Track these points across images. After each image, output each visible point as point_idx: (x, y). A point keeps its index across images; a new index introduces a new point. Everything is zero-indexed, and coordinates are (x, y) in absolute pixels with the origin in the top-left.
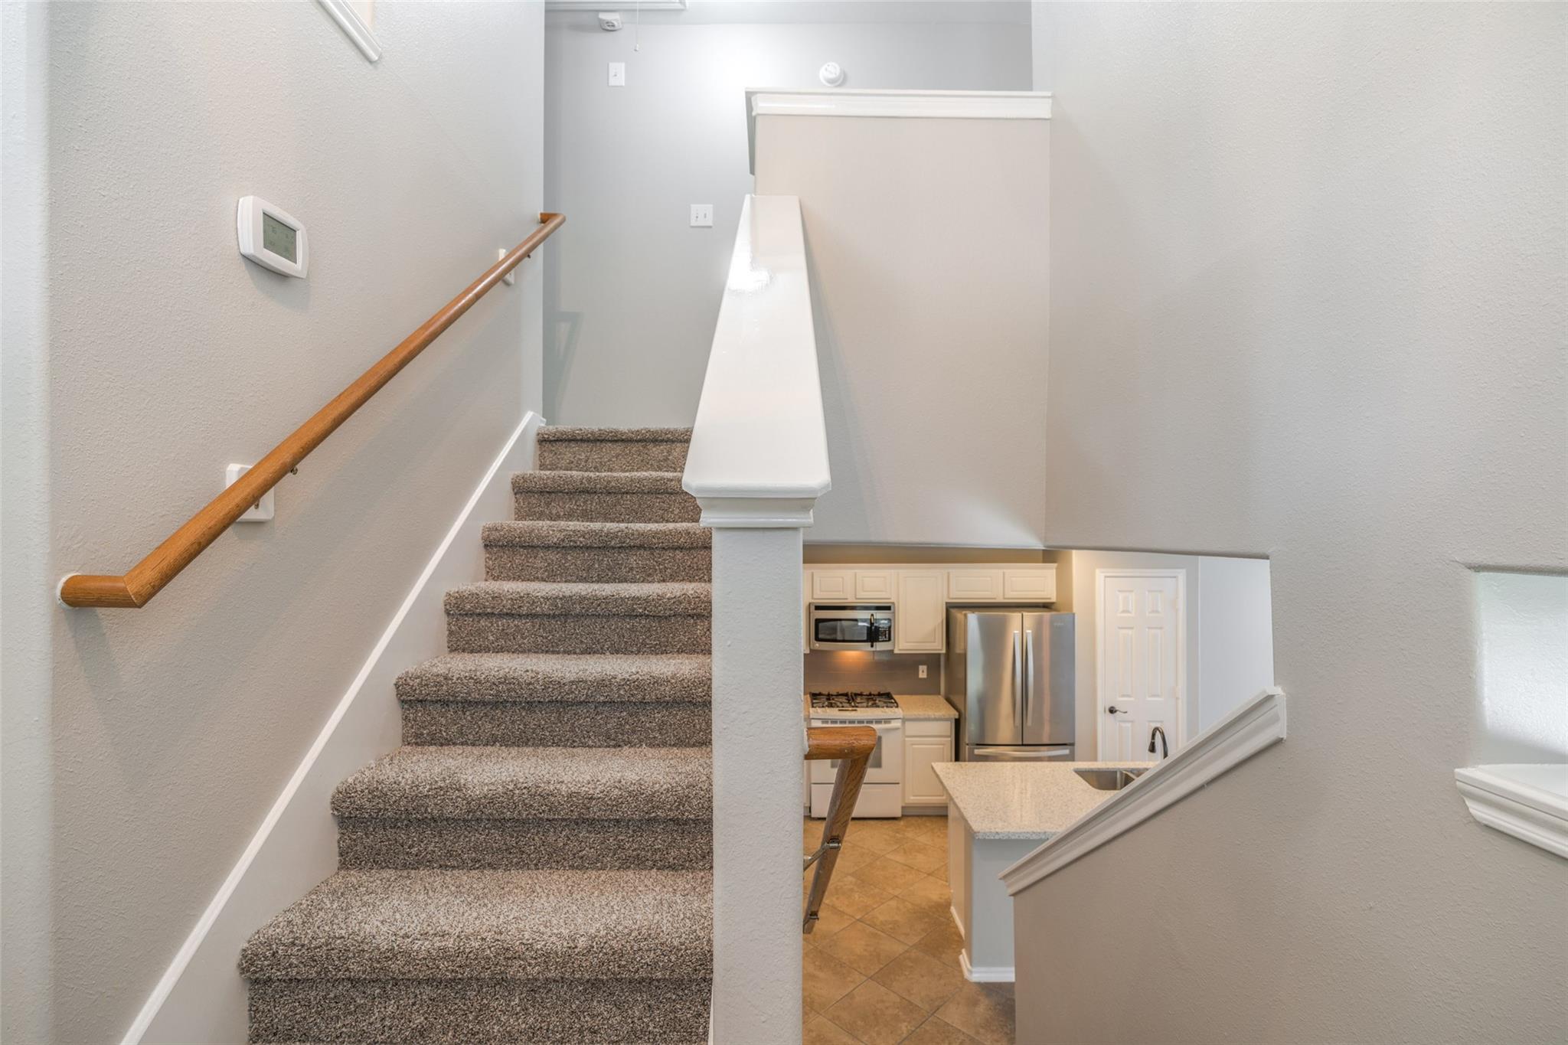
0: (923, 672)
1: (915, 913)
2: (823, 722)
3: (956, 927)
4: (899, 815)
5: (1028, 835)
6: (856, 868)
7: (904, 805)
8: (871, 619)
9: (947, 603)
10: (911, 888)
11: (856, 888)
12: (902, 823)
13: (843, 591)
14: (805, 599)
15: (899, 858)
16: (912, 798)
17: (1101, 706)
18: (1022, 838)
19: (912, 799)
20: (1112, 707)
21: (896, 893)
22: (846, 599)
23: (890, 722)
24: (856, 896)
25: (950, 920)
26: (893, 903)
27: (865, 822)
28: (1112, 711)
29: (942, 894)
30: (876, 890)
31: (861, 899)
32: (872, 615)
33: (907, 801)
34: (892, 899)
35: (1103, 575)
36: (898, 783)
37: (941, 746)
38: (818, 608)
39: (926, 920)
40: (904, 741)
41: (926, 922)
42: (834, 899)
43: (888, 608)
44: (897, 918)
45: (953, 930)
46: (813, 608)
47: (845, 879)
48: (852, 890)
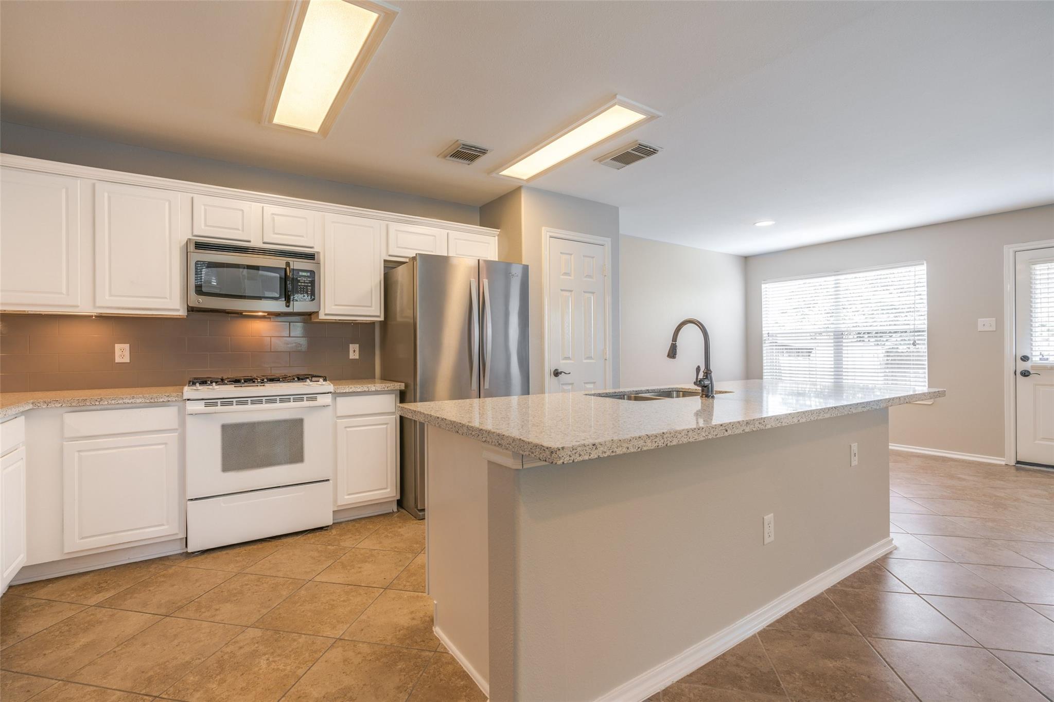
0: (354, 351)
1: (378, 659)
2: (207, 405)
3: (453, 661)
4: (329, 521)
5: (641, 443)
6: (264, 611)
7: (336, 509)
8: (285, 269)
9: (385, 261)
10: (363, 617)
11: (262, 648)
12: (334, 532)
13: (243, 231)
14: (183, 235)
15: (338, 577)
16: (346, 497)
17: (548, 368)
18: (632, 450)
19: (347, 499)
20: (556, 370)
21: (338, 633)
22: (249, 241)
23: (315, 399)
24: (263, 663)
25: (440, 652)
26: (336, 655)
27: (278, 542)
28: (557, 373)
29: (412, 613)
30: (302, 639)
31: (273, 666)
32: (288, 264)
33: (340, 503)
34: (332, 646)
35: (549, 234)
36: (328, 480)
37: (385, 426)
38: (200, 246)
39: (401, 665)
40: (336, 423)
41: (401, 670)
42: (213, 686)
43: (311, 257)
44: (348, 681)
45: (450, 668)
46: (192, 247)
47: (241, 637)
48: (254, 654)
